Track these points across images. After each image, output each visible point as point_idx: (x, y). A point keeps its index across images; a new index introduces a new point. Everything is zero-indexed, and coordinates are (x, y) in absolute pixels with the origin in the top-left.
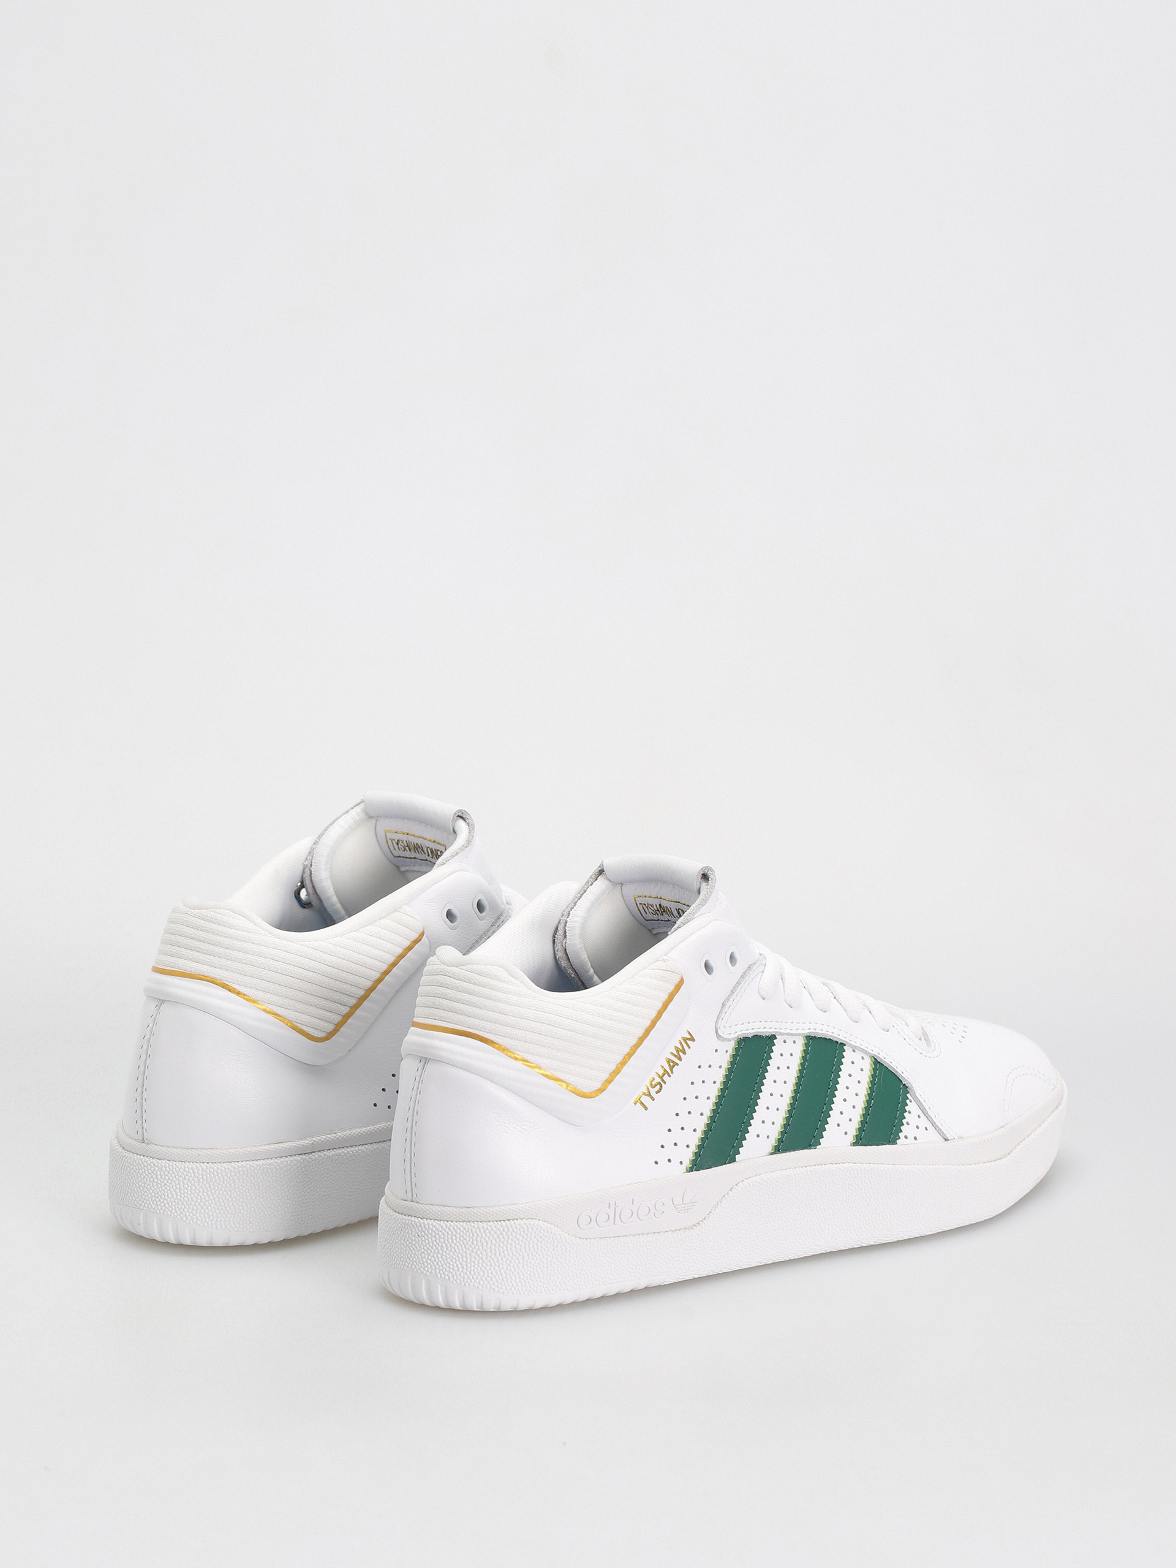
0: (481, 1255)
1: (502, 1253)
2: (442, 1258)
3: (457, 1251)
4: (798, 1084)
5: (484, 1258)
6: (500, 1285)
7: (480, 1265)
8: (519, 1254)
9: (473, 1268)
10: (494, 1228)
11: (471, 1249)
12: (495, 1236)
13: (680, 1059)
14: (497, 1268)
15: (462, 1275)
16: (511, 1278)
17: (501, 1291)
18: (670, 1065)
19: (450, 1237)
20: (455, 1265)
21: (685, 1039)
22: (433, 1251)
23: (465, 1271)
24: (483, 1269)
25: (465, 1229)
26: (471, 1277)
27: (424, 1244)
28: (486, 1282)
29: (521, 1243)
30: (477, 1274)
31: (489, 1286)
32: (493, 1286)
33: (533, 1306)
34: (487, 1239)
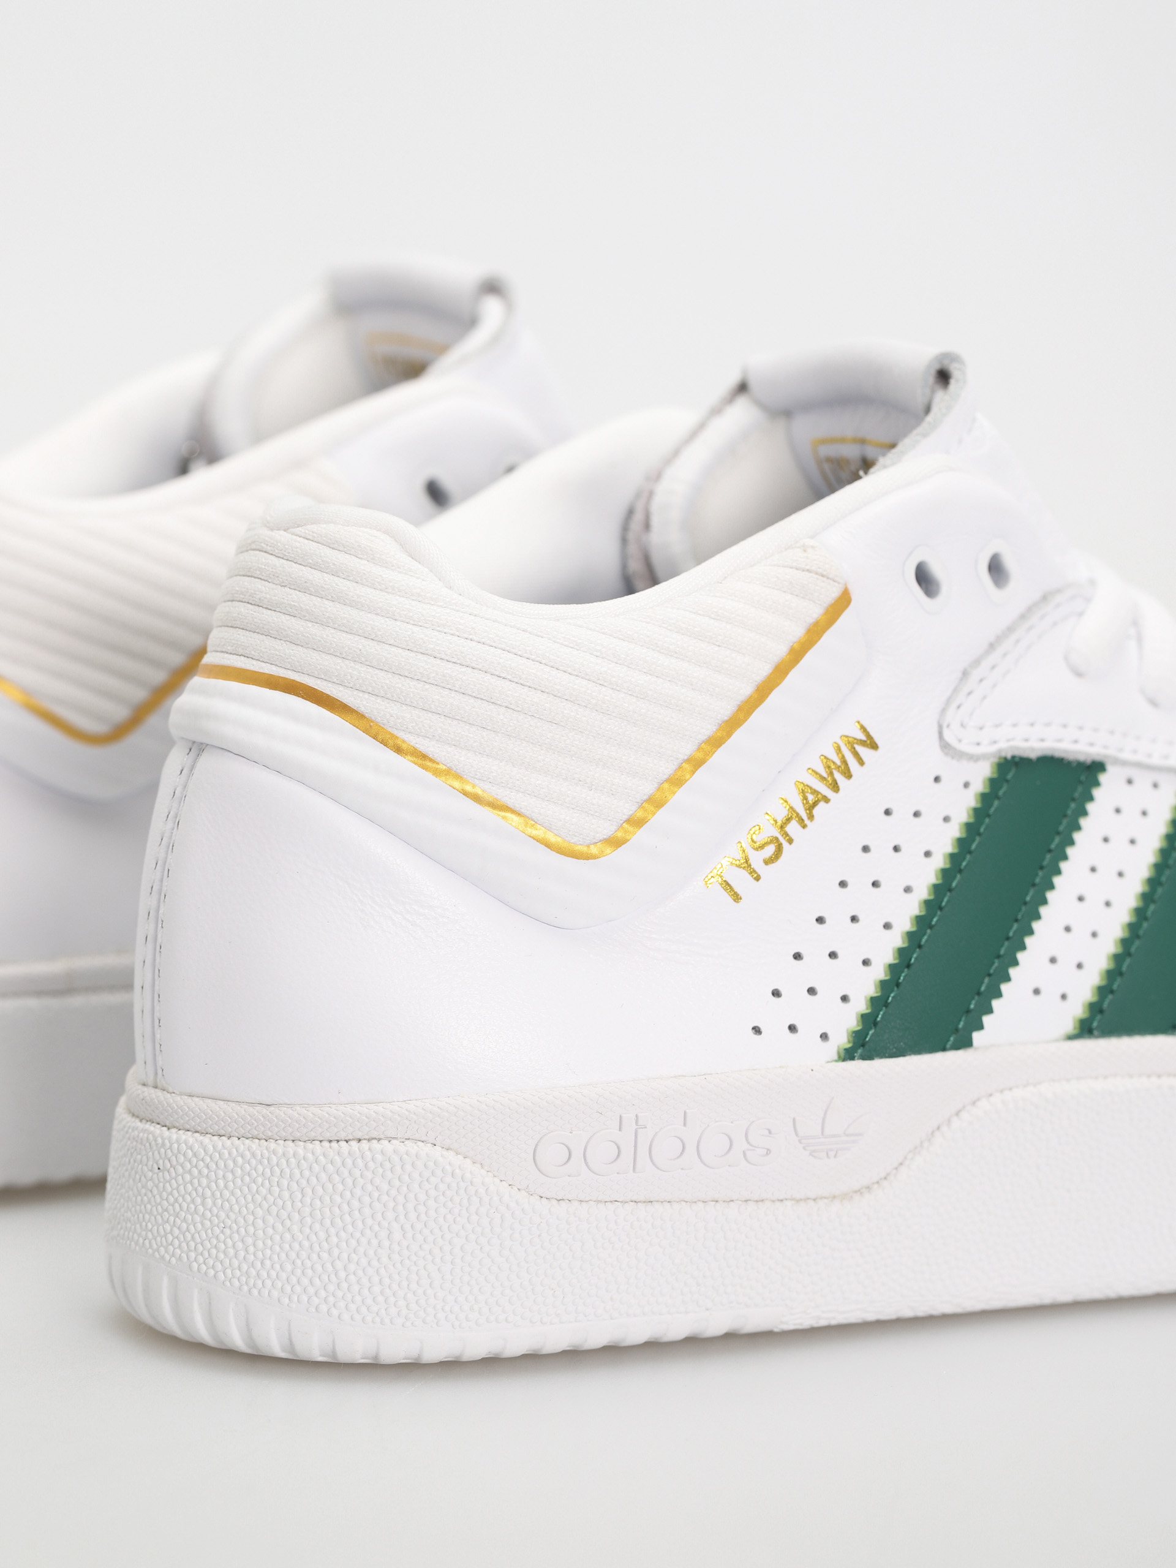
0: (288, 1223)
1: (338, 1221)
2: (202, 1224)
3: (236, 1208)
4: (1153, 882)
5: (295, 1229)
6: (331, 1299)
7: (287, 1246)
8: (379, 1224)
9: (268, 1252)
10: (321, 1158)
11: (265, 1205)
12: (324, 1177)
13: (835, 787)
14: (325, 1255)
15: (245, 1267)
16: (358, 1282)
17: (335, 1312)
18: (805, 798)
19: (221, 1173)
20: (229, 1242)
21: (852, 743)
22: (185, 1205)
23: (251, 1258)
24: (293, 1255)
25: (254, 1155)
26: (264, 1274)
27: (169, 1189)
28: (298, 1289)
29: (385, 1198)
30: (277, 1267)
31: (305, 1298)
32: (316, 1300)
33: (419, 1356)
34: (304, 1182)
